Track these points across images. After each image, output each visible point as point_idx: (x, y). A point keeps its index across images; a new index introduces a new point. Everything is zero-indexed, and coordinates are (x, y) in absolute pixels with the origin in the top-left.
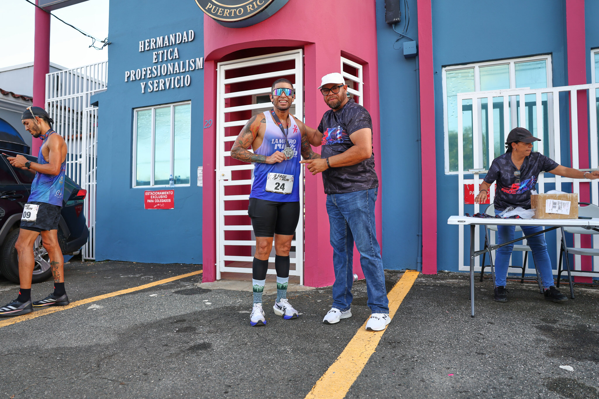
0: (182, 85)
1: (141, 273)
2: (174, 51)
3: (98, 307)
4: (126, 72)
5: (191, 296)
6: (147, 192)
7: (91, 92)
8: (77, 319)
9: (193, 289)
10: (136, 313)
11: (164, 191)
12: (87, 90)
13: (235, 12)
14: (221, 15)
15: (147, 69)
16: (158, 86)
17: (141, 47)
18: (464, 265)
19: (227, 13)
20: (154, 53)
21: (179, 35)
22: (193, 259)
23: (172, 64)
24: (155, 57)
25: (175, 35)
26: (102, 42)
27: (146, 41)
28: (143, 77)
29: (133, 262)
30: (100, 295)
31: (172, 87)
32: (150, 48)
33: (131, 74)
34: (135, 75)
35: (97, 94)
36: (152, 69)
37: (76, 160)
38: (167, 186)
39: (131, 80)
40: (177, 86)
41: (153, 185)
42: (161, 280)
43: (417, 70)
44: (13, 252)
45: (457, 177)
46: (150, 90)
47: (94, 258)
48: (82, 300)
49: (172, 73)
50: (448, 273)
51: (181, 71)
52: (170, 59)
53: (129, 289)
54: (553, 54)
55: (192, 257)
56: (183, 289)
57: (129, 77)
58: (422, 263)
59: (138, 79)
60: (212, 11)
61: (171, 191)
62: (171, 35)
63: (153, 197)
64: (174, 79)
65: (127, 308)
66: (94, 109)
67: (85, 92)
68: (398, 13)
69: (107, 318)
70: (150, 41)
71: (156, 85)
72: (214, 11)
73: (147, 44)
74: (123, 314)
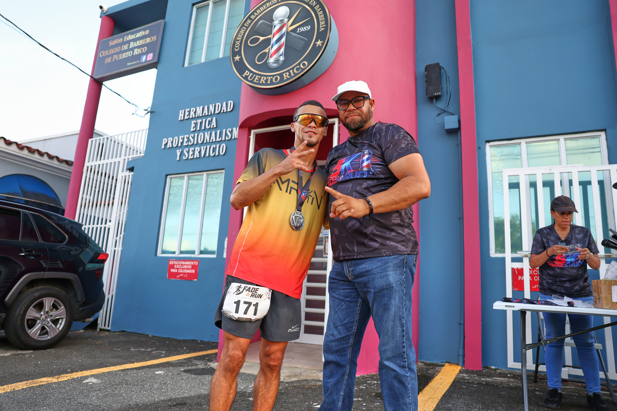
0: (217, 154)
1: (153, 348)
2: (212, 120)
3: (94, 380)
4: (164, 140)
5: (200, 377)
6: (172, 261)
7: (128, 157)
8: (67, 393)
9: (204, 369)
10: (134, 391)
11: (189, 261)
12: (125, 156)
13: (271, 79)
14: (257, 82)
15: (184, 137)
16: (193, 154)
17: (181, 116)
18: (514, 361)
19: (264, 80)
21: (218, 105)
22: (212, 336)
23: (209, 133)
24: (193, 125)
25: (215, 106)
26: (145, 110)
27: (187, 110)
28: (180, 145)
29: (148, 335)
30: (103, 368)
31: (207, 155)
32: (189, 117)
33: (169, 141)
34: (172, 142)
35: (134, 160)
36: (189, 137)
37: (106, 223)
38: (192, 256)
39: (168, 147)
40: (212, 155)
41: (178, 254)
42: (172, 356)
43: (459, 145)
44: (21, 313)
45: (503, 260)
46: (185, 157)
47: (109, 328)
48: (81, 372)
49: (208, 141)
50: (495, 370)
51: (218, 140)
52: (207, 127)
53: (136, 363)
54: (607, 130)
55: (211, 334)
56: (194, 367)
57: (166, 144)
58: (464, 356)
59: (174, 146)
60: (249, 78)
61: (196, 261)
62: (211, 106)
63: (177, 266)
64: (210, 148)
65: (126, 384)
66: (129, 174)
67: (123, 157)
68: (439, 87)
69: (100, 394)
70: (190, 110)
71: (191, 153)
72: (251, 78)
73: (187, 113)
74: (119, 391)
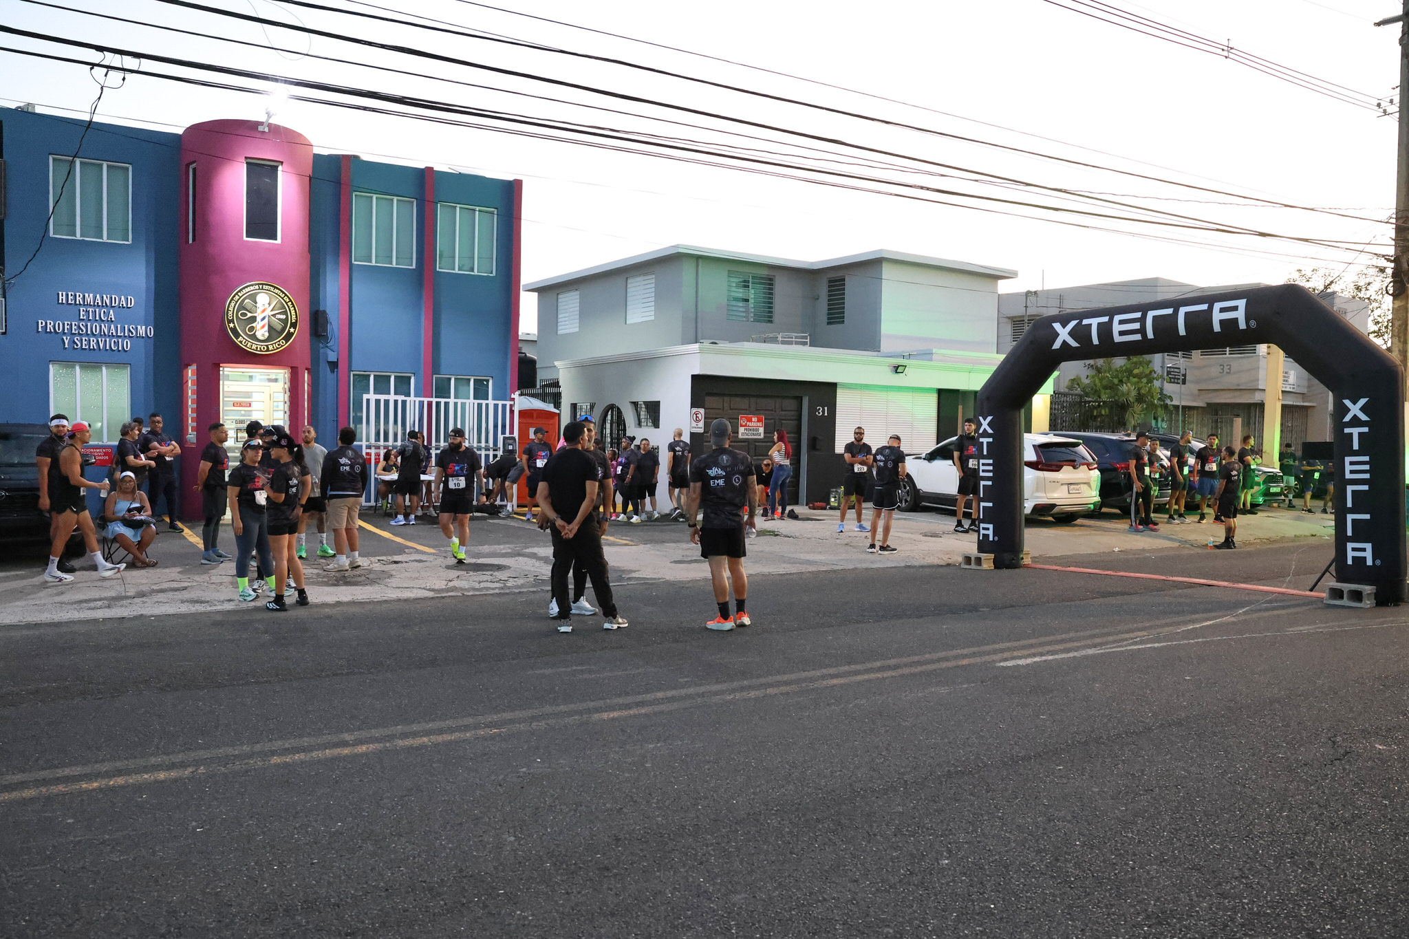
0: (120, 349)
2: (108, 312)
4: (40, 321)
11: (99, 448)
15: (71, 324)
16: (89, 344)
17: (62, 299)
20: (81, 309)
21: (115, 298)
23: (106, 324)
24: (82, 313)
25: (111, 297)
27: (70, 293)
31: (108, 348)
32: (75, 302)
33: (48, 324)
34: (54, 326)
36: (79, 324)
38: (101, 443)
39: (48, 330)
40: (114, 348)
43: (335, 373)
49: (107, 333)
51: (119, 334)
52: (104, 319)
54: (416, 374)
57: (44, 327)
59: (58, 331)
62: (105, 296)
64: (110, 341)
70: (75, 295)
71: (85, 343)
73: (70, 297)
